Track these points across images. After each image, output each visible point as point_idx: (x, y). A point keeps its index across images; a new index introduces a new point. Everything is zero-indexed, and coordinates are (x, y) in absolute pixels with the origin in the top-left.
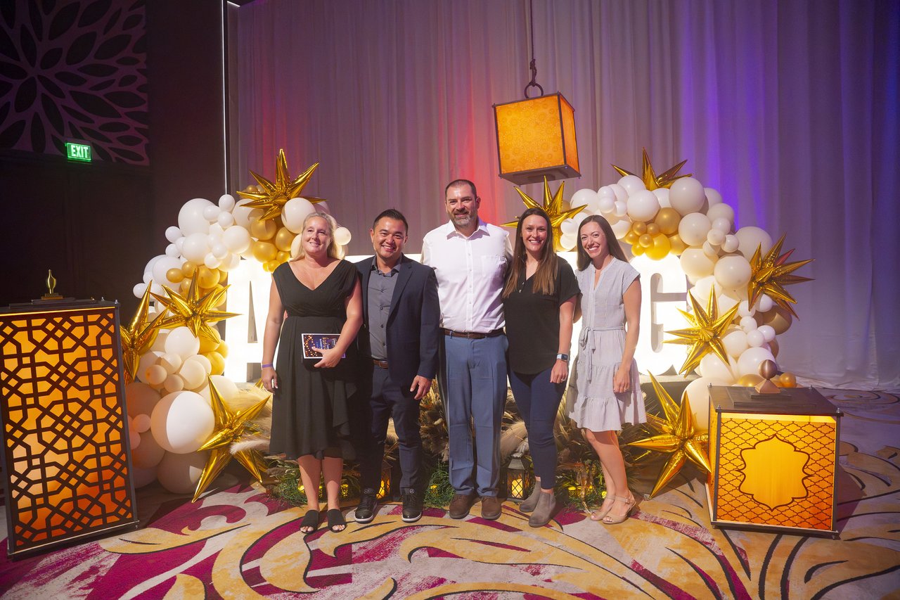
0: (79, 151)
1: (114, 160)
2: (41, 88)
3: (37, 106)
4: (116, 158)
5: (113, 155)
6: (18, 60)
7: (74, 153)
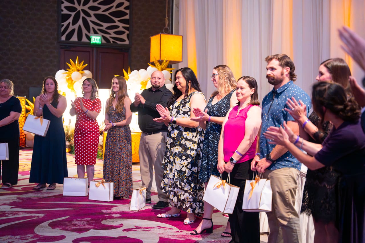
0: (96, 39)
1: (112, 42)
2: (82, 15)
3: (80, 22)
4: (113, 42)
5: (111, 40)
6: (74, 3)
7: (94, 40)
